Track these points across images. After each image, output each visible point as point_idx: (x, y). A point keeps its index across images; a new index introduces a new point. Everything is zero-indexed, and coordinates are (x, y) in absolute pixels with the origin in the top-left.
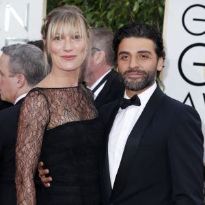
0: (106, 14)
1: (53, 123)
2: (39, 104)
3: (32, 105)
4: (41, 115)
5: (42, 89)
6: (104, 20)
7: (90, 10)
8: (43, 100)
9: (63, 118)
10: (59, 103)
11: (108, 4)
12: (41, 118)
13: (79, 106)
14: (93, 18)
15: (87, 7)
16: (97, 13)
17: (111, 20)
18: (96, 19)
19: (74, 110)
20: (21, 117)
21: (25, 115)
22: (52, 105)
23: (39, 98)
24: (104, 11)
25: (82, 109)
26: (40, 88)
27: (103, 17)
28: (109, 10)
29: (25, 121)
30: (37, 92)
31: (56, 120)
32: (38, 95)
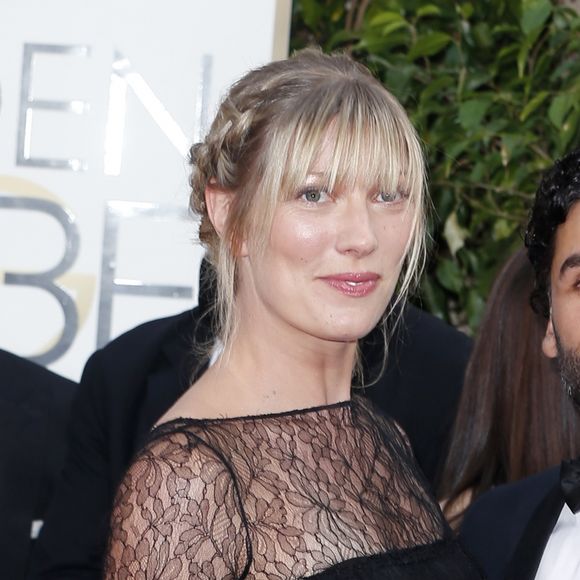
0: (546, 104)
1: (270, 568)
2: (195, 489)
3: (163, 494)
4: (207, 535)
5: (203, 424)
6: (536, 132)
7: (475, 83)
8: (214, 468)
9: (311, 542)
10: (284, 477)
11: (554, 63)
12: (206, 551)
13: (368, 485)
14: (488, 119)
15: (463, 73)
16: (506, 96)
17: (566, 127)
18: (503, 122)
19: (353, 506)
20: (117, 551)
21: (132, 540)
22: (257, 490)
23: (195, 461)
24: (536, 89)
25: (384, 499)
26: (191, 422)
27: (532, 115)
28: (558, 86)
29: (134, 567)
30: (182, 439)
31: (281, 556)
32: (189, 448)
